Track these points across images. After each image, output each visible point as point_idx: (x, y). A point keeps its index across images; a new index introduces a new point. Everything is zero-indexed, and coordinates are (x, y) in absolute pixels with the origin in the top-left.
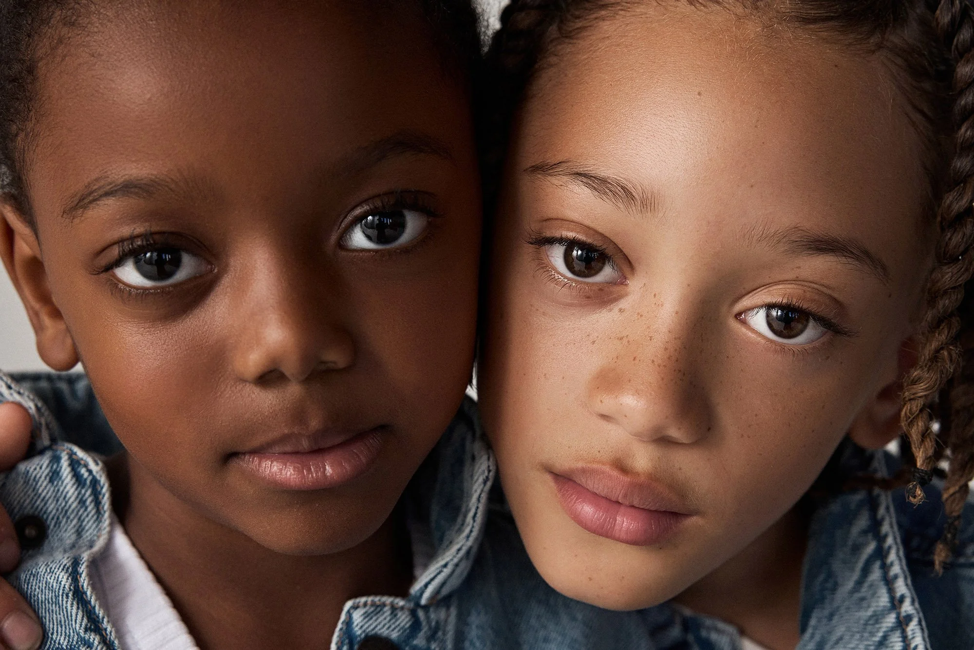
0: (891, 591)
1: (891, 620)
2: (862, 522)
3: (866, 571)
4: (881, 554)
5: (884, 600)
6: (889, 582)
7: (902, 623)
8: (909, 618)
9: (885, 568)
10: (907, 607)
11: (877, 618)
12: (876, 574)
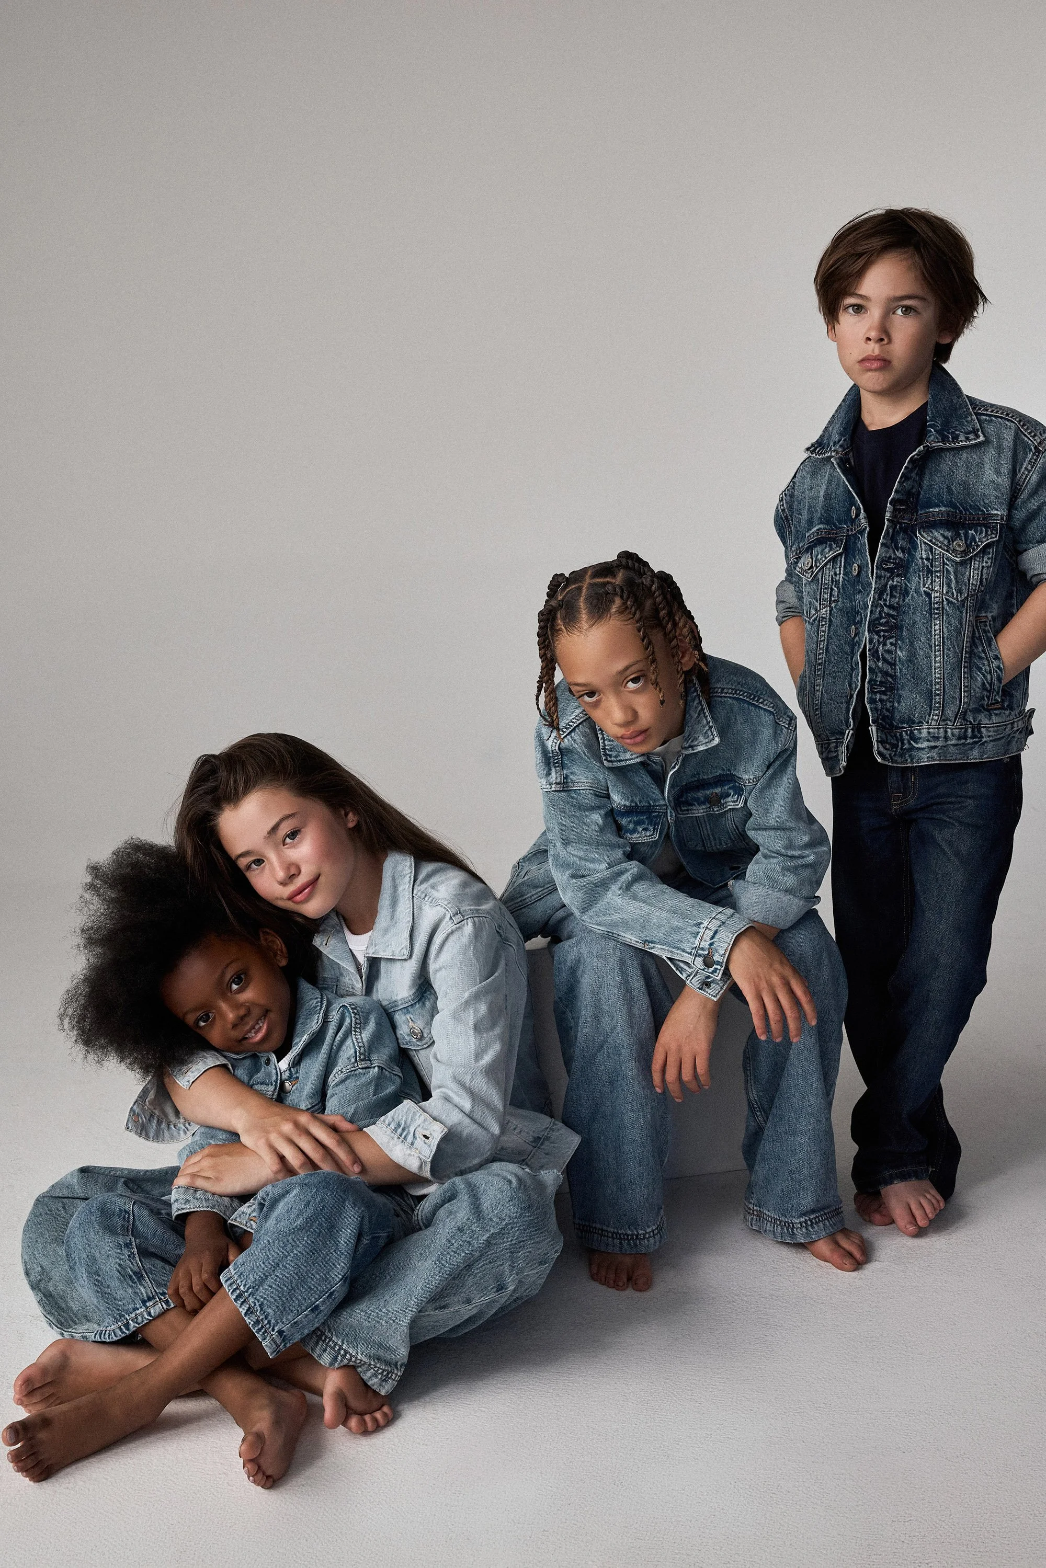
0: (706, 720)
1: (707, 727)
2: (697, 701)
3: (699, 714)
4: (703, 709)
5: (705, 722)
6: (706, 717)
7: (711, 728)
8: (712, 727)
9: (704, 714)
10: (711, 724)
11: (704, 726)
12: (702, 715)
